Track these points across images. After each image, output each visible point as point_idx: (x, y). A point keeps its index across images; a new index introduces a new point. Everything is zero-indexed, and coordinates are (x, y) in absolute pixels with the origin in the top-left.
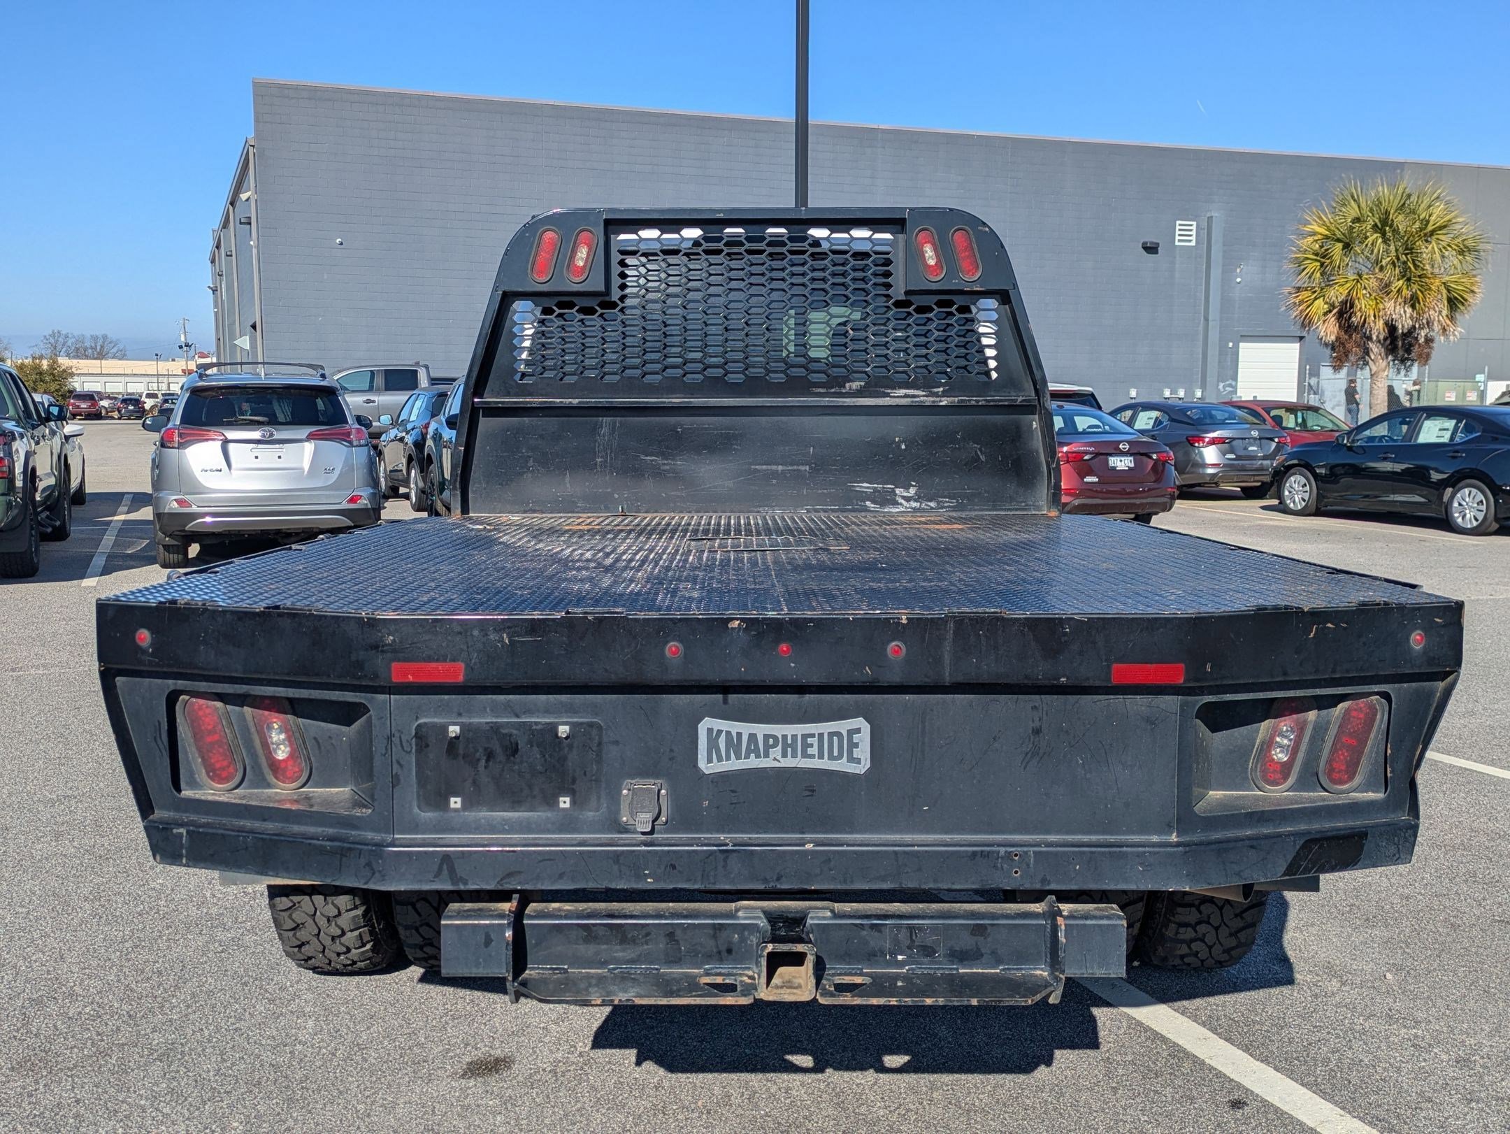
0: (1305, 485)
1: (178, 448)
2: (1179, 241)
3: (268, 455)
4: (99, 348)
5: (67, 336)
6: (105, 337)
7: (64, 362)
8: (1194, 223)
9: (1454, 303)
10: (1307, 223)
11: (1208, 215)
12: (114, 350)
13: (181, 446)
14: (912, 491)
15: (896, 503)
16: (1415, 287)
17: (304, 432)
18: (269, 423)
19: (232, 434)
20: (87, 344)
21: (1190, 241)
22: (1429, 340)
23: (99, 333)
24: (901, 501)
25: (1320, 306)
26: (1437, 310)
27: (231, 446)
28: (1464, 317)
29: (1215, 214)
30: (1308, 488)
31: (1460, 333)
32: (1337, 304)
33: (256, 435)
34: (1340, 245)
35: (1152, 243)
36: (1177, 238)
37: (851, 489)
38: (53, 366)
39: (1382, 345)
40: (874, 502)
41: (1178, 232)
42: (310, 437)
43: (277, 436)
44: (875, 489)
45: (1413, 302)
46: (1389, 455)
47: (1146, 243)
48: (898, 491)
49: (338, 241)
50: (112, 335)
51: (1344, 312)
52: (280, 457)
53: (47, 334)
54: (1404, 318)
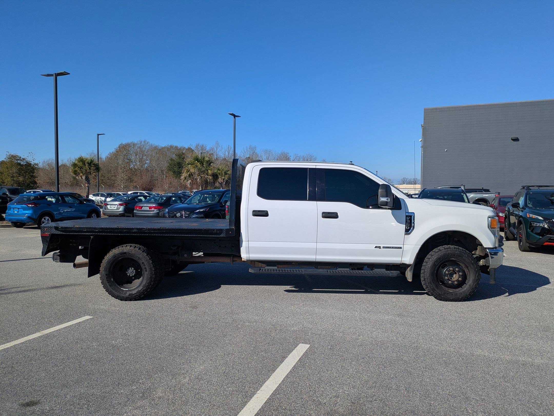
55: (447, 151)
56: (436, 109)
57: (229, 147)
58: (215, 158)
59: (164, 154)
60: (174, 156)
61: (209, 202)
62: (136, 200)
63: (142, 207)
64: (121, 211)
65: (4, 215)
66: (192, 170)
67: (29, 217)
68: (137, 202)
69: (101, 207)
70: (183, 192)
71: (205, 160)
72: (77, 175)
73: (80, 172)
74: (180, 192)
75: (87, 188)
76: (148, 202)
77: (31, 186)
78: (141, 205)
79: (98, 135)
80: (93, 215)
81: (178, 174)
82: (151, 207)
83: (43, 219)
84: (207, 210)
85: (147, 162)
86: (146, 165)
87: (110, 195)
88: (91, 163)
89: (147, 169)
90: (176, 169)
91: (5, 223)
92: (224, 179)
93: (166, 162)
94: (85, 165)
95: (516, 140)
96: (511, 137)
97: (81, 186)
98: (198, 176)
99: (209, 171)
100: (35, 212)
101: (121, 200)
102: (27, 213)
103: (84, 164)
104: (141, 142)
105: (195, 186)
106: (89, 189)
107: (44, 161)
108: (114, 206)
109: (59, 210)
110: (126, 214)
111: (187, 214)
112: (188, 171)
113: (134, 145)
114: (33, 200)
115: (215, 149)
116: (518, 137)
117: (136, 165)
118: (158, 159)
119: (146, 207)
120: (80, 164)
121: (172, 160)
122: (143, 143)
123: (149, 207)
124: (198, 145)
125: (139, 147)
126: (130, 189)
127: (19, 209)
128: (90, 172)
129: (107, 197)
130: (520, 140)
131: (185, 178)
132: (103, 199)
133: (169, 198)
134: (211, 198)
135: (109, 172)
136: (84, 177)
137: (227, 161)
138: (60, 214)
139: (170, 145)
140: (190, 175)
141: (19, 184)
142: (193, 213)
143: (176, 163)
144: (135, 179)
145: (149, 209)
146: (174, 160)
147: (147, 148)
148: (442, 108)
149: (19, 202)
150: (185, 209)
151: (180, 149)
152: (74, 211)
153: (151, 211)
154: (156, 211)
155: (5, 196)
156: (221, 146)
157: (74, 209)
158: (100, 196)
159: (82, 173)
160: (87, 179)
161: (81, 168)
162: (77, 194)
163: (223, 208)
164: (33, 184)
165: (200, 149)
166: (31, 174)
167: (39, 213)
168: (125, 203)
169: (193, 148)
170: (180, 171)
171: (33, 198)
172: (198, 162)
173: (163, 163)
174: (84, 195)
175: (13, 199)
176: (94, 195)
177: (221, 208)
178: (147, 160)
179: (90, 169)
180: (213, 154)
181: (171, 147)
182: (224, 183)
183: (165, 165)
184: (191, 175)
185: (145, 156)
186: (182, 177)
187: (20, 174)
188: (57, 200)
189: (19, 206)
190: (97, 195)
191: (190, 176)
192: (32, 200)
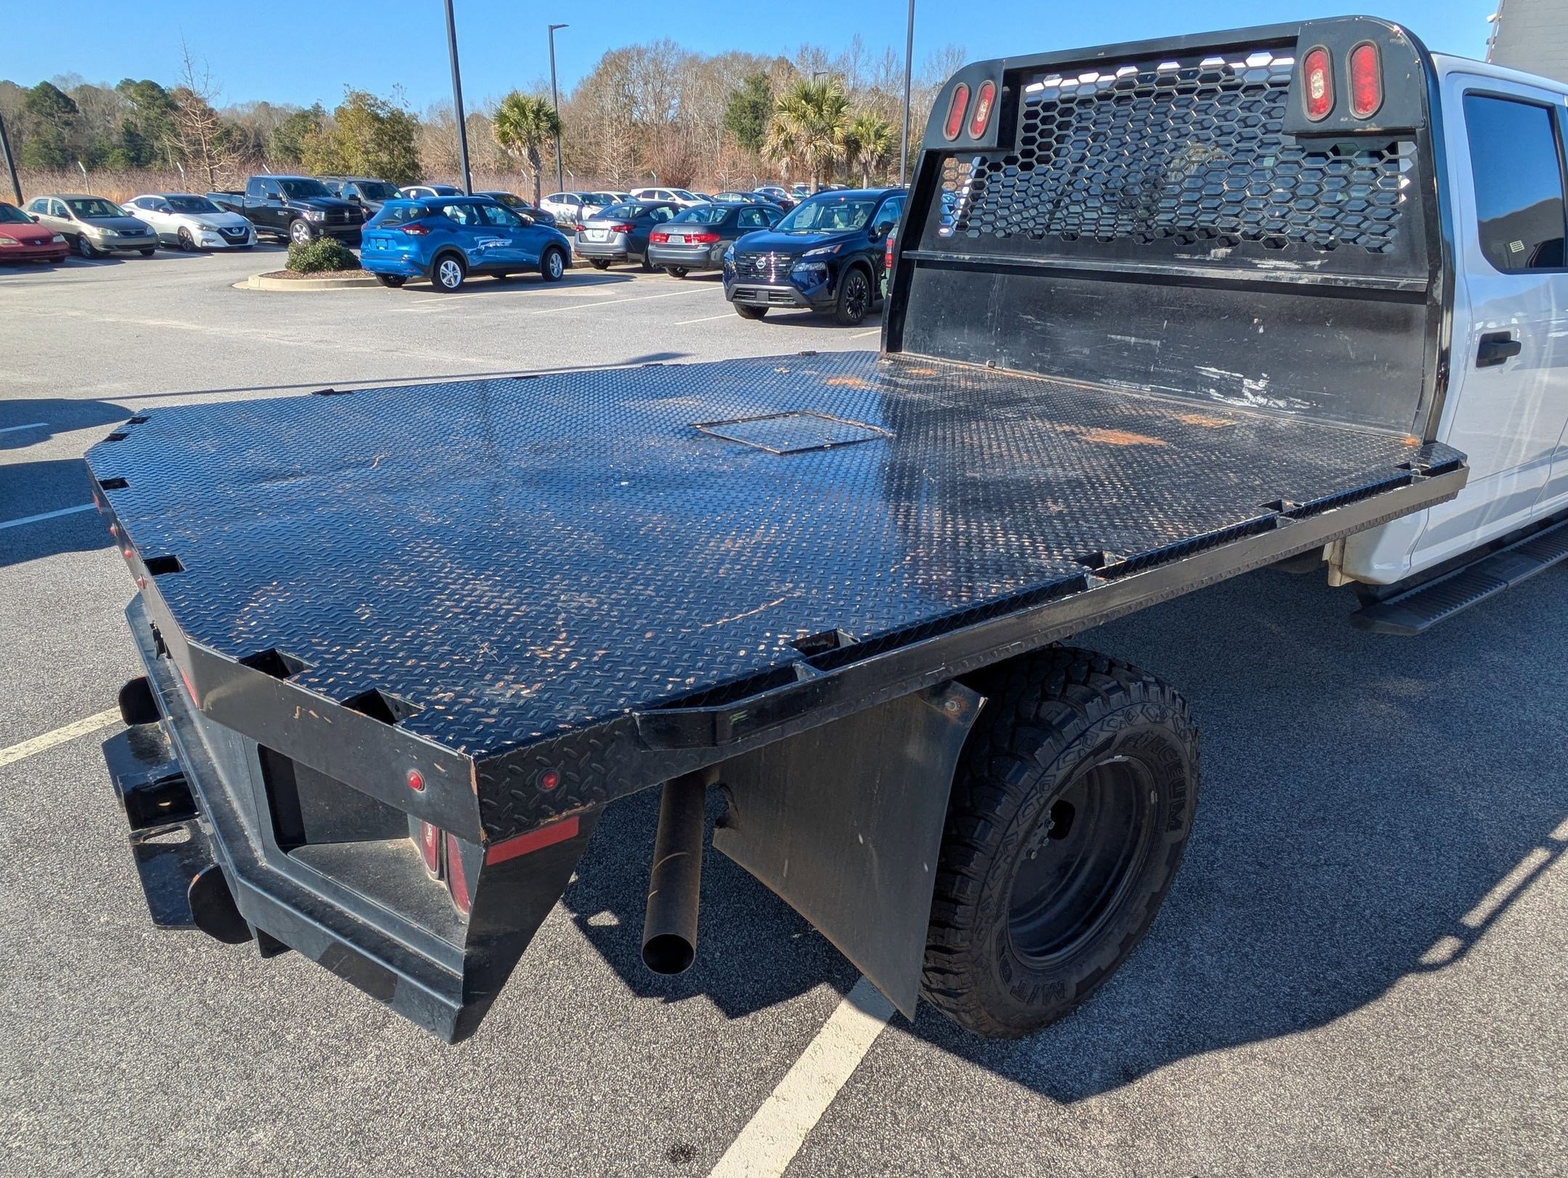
14: (1262, 384)
15: (1240, 395)
24: (1247, 393)
37: (1197, 373)
40: (1219, 391)
44: (1222, 375)
48: (1246, 382)
57: (888, 54)
58: (851, 88)
59: (715, 78)
60: (742, 83)
61: (841, 227)
62: (653, 217)
63: (668, 235)
64: (617, 247)
65: (357, 253)
66: (793, 128)
67: (411, 262)
68: (654, 223)
69: (571, 233)
70: (765, 190)
71: (827, 96)
72: (510, 147)
73: (515, 136)
74: (757, 190)
75: (534, 180)
76: (682, 222)
77: (408, 176)
78: (666, 231)
79: (552, 28)
80: (554, 257)
81: (753, 138)
82: (690, 236)
83: (443, 267)
84: (835, 252)
85: (673, 102)
86: (671, 112)
87: (589, 200)
88: (539, 111)
89: (673, 124)
90: (746, 122)
91: (362, 275)
92: (872, 153)
93: (720, 101)
94: (526, 117)
97: (519, 174)
98: (807, 144)
99: (835, 129)
100: (423, 248)
101: (617, 216)
102: (406, 252)
103: (523, 114)
104: (657, 44)
105: (797, 174)
106: (538, 185)
107: (432, 106)
108: (600, 233)
109: (476, 244)
110: (631, 255)
111: (783, 262)
112: (782, 129)
113: (641, 53)
114: (416, 216)
115: (852, 59)
117: (646, 111)
118: (701, 94)
119: (677, 235)
120: (514, 115)
121: (736, 95)
122: (662, 47)
123: (685, 236)
124: (806, 49)
125: (654, 60)
126: (635, 182)
127: (387, 239)
128: (539, 137)
129: (583, 206)
131: (774, 152)
132: (573, 209)
133: (734, 212)
134: (845, 215)
135: (583, 134)
136: (525, 152)
137: (882, 97)
138: (479, 253)
139: (731, 51)
140: (786, 140)
141: (383, 172)
142: (798, 259)
143: (746, 104)
144: (646, 152)
145: (686, 241)
146: (742, 97)
147: (673, 62)
149: (385, 223)
150: (779, 248)
151: (757, 63)
152: (511, 246)
153: (691, 247)
154: (702, 248)
155: (355, 203)
156: (866, 49)
157: (511, 241)
158: (565, 200)
159: (521, 138)
160: (533, 156)
161: (517, 125)
162: (512, 196)
163: (877, 245)
164: (411, 173)
165: (811, 60)
166: (406, 144)
167: (433, 250)
168: (627, 224)
169: (792, 58)
170: (757, 129)
171: (416, 211)
172: (808, 103)
173: (712, 104)
174: (528, 198)
175: (373, 210)
176: (552, 199)
177: (870, 245)
178: (674, 98)
179: (538, 127)
180: (843, 75)
181: (735, 56)
182: (874, 163)
183: (719, 111)
184: (788, 143)
185: (669, 84)
186: (766, 150)
187: (379, 145)
188: (470, 217)
189: (387, 234)
190: (559, 199)
191: (786, 143)
192: (413, 219)
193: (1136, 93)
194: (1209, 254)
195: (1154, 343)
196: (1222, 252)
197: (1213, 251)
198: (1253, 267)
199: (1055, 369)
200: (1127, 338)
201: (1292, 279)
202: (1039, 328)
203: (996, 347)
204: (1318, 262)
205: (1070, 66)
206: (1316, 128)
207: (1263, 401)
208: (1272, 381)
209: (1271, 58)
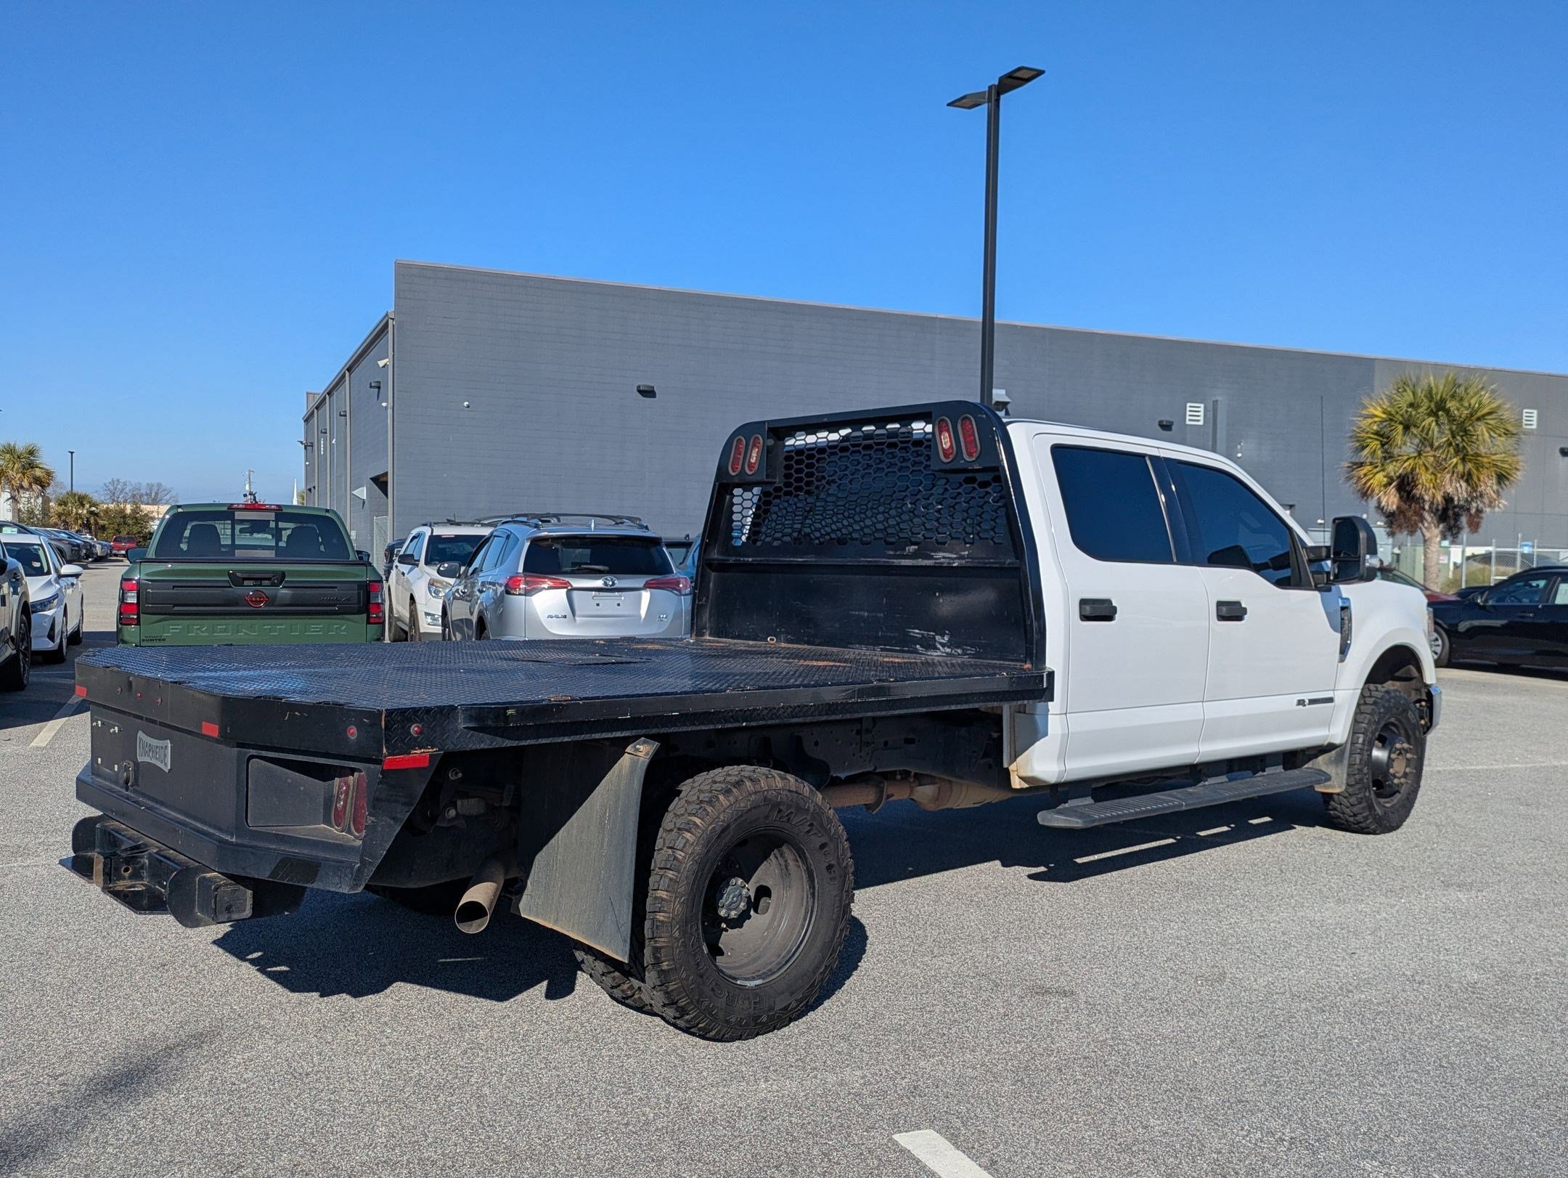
0: (1437, 640)
1: (525, 595)
2: (1190, 420)
3: (609, 603)
4: (153, 494)
5: (125, 484)
6: (159, 485)
7: (146, 508)
8: (1202, 405)
9: (1502, 478)
10: (1365, 407)
11: (1214, 399)
12: (167, 497)
13: (527, 593)
14: (946, 638)
15: (936, 648)
16: (1469, 465)
17: (639, 581)
18: (609, 572)
19: (577, 583)
20: (143, 491)
21: (1198, 421)
22: (1479, 511)
23: (155, 482)
24: (939, 646)
25: (1380, 478)
26: (1488, 485)
27: (575, 593)
28: (1510, 491)
29: (1219, 398)
30: (1440, 642)
31: (1504, 505)
32: (1395, 478)
33: (599, 583)
34: (1400, 427)
35: (1167, 421)
36: (1188, 418)
37: (907, 634)
38: (135, 511)
39: (1435, 515)
40: (922, 646)
41: (1188, 413)
42: (648, 586)
43: (618, 584)
44: (922, 634)
45: (1468, 478)
46: (1528, 615)
47: (1162, 421)
48: (938, 638)
49: (466, 403)
50: (166, 484)
51: (1405, 486)
52: (619, 605)
53: (107, 482)
54: (1459, 491)
55: (468, 407)
56: (435, 269)
95: (648, 393)
96: (637, 385)
116: (653, 387)
130: (657, 395)
148: (450, 271)
193: (852, 445)
194: (905, 550)
195: (879, 615)
196: (913, 548)
197: (907, 548)
198: (931, 558)
199: (818, 641)
200: (862, 613)
201: (949, 563)
202: (804, 610)
203: (777, 627)
204: (967, 553)
205: (812, 426)
206: (948, 467)
207: (948, 650)
208: (951, 635)
209: (924, 424)
